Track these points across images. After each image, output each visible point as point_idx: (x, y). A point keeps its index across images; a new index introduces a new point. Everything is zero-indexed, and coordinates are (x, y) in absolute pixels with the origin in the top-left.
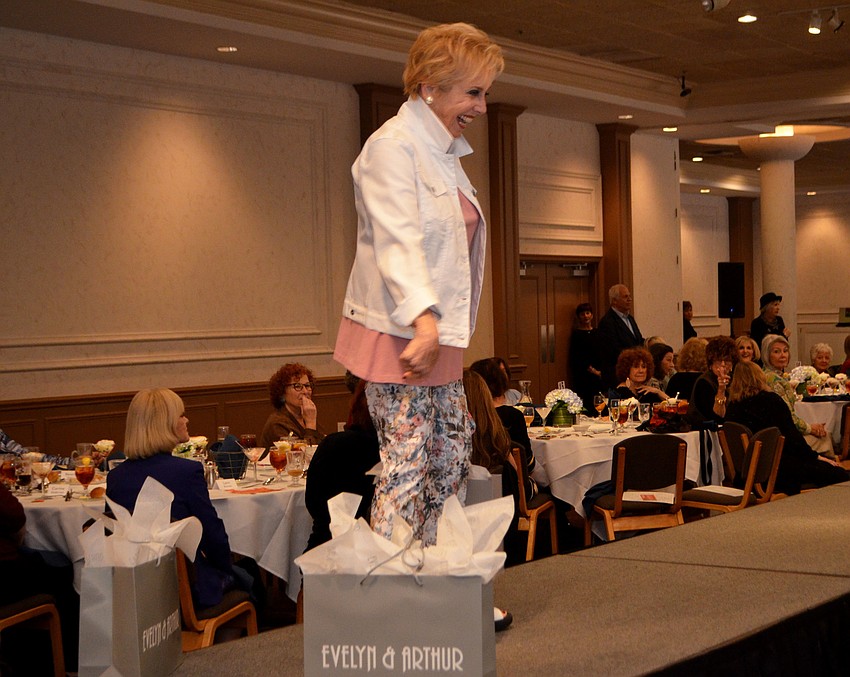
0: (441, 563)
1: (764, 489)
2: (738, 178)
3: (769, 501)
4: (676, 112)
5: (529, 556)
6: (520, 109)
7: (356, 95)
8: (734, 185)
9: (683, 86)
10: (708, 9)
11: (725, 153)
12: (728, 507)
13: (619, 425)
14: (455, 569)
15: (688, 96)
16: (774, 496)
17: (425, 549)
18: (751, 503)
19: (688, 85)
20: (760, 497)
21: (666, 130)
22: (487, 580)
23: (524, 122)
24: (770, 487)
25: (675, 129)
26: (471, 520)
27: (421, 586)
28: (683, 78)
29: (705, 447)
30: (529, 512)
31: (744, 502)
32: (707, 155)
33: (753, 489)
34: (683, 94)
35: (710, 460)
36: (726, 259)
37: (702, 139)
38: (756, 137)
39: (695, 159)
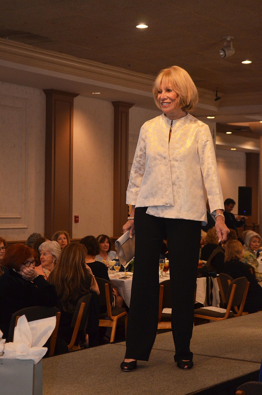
0: (13, 352)
1: (239, 309)
2: (251, 143)
3: (241, 315)
4: (213, 108)
5: (112, 340)
6: (130, 105)
7: (44, 95)
8: (249, 146)
9: (216, 96)
10: (223, 57)
11: (244, 130)
12: (218, 319)
13: (164, 273)
14: (18, 356)
15: (219, 100)
16: (244, 313)
17: (7, 343)
18: (230, 316)
19: (219, 95)
20: (236, 313)
21: (209, 117)
22: (37, 361)
23: (133, 112)
24: (241, 308)
25: (213, 117)
26: (32, 329)
27: (2, 364)
28: (217, 91)
29: (209, 286)
30: (113, 317)
31: (227, 316)
32: (233, 131)
33: (232, 309)
34: (216, 100)
35: (212, 293)
36: (243, 185)
37: (232, 122)
38: (258, 122)
39: (228, 133)
